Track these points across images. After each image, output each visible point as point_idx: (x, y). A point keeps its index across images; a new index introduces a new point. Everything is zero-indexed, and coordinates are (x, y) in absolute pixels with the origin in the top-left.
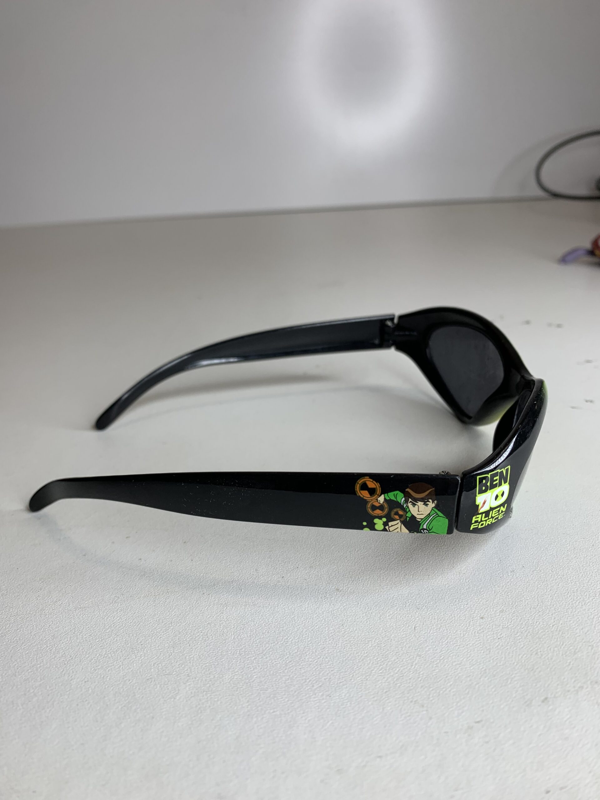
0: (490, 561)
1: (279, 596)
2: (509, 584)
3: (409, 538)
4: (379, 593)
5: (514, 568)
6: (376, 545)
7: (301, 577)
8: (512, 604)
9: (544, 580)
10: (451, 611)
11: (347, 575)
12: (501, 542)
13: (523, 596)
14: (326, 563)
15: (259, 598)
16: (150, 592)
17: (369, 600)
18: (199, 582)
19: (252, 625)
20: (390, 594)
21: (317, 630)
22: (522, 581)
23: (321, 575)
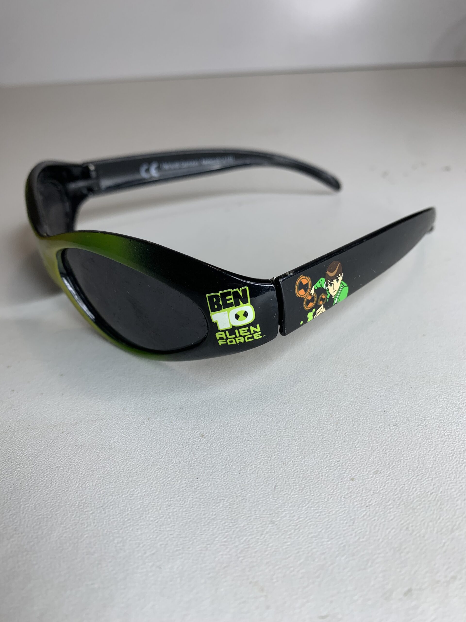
0: (373, 411)
1: (138, 440)
2: (389, 439)
3: (291, 380)
4: (246, 441)
5: (398, 420)
6: (254, 387)
7: (168, 419)
8: (389, 464)
9: (429, 437)
10: (319, 469)
11: (216, 419)
12: (388, 390)
13: (403, 455)
14: (197, 404)
15: (118, 441)
16: (10, 427)
17: (233, 450)
18: (62, 419)
19: (101, 472)
20: (256, 444)
21: (168, 482)
22: (404, 437)
23: (189, 418)
